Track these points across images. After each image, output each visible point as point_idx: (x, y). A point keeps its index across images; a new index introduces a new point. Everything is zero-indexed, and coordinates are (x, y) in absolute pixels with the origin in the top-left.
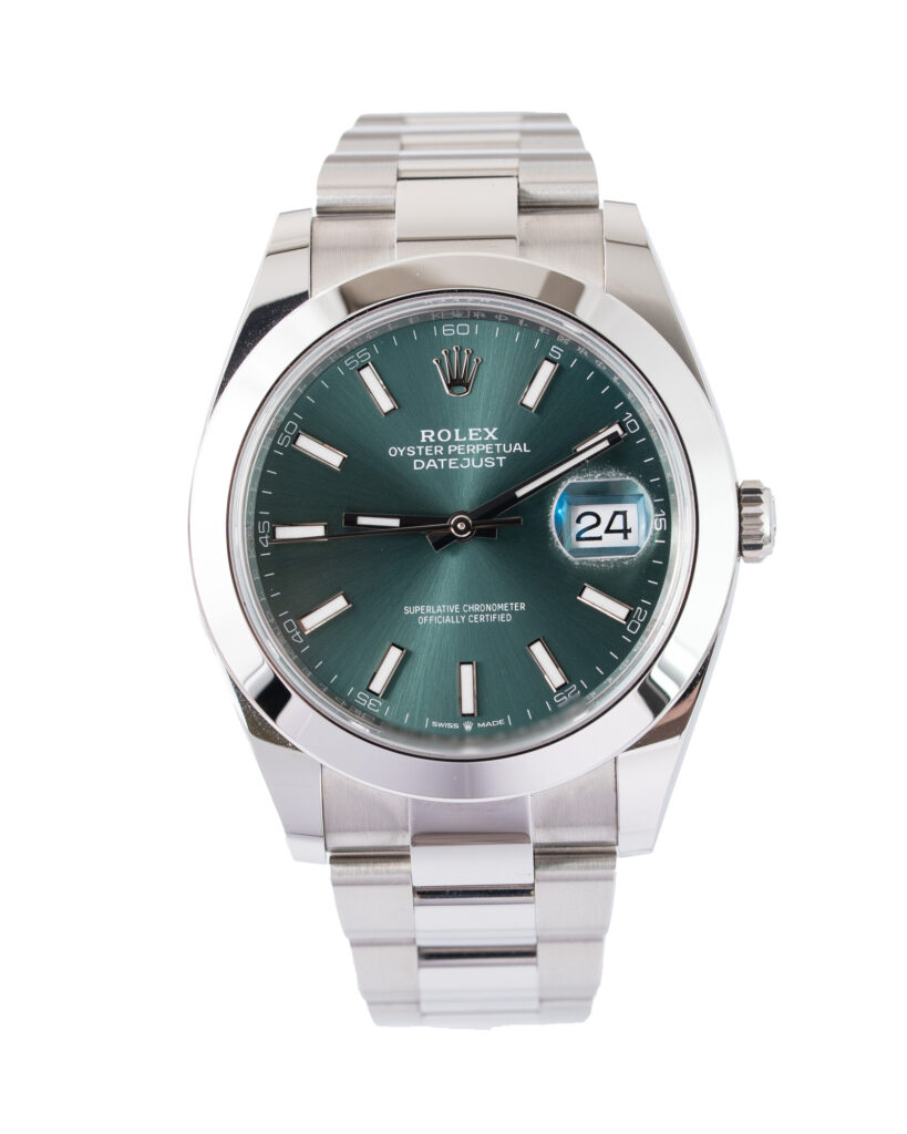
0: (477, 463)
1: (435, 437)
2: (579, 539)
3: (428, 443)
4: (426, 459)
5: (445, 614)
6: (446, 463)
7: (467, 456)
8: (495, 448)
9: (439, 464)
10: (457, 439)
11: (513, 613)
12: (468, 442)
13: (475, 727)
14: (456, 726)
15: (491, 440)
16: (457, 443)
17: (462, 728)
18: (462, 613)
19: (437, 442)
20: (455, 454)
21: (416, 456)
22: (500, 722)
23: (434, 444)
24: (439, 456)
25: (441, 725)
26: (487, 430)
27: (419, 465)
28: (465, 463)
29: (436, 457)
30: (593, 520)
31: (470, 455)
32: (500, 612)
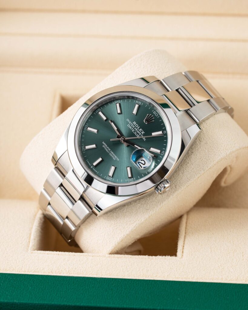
0: (136, 134)
1: (135, 124)
2: (139, 163)
3: (133, 124)
4: (131, 126)
5: (107, 149)
6: (132, 130)
7: (136, 132)
8: (141, 135)
9: (131, 128)
10: (138, 128)
11: (116, 159)
12: (139, 130)
13: (92, 168)
14: (90, 165)
15: (142, 134)
16: (137, 129)
17: (91, 166)
18: (110, 151)
19: (135, 126)
20: (135, 130)
21: (130, 124)
22: (96, 171)
23: (134, 125)
24: (133, 127)
25: (89, 163)
26: (143, 131)
27: (129, 126)
28: (135, 132)
29: (132, 127)
30: (144, 163)
31: (137, 132)
32: (114, 157)
